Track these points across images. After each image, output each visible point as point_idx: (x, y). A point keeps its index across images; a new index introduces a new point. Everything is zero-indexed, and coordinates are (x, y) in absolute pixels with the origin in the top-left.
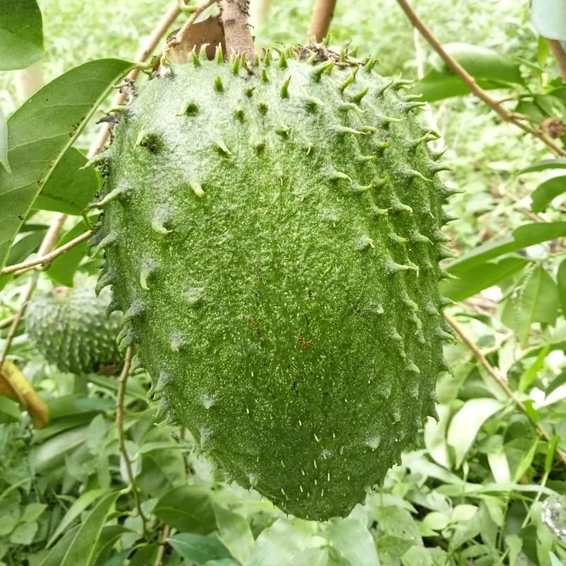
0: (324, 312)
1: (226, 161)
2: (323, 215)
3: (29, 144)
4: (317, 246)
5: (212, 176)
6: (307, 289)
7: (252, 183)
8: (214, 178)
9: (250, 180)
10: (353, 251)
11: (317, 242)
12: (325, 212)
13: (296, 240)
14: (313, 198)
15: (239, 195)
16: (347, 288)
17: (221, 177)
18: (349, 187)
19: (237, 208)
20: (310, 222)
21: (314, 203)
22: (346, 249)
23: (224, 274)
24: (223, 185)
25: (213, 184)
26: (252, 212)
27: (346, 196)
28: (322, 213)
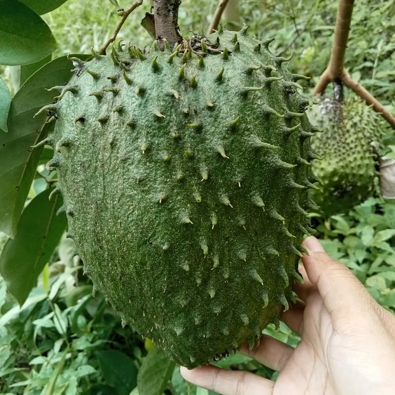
0: (127, 238)
1: (83, 129)
2: (133, 174)
3: (27, 111)
4: (126, 194)
5: (75, 138)
6: (119, 221)
7: (95, 145)
8: (76, 139)
9: (95, 143)
10: (151, 202)
11: (126, 192)
12: (135, 172)
13: (116, 187)
14: (130, 160)
15: (88, 152)
16: (142, 226)
17: (80, 139)
18: (158, 156)
19: (87, 160)
20: (125, 177)
21: (130, 164)
22: (146, 200)
23: (81, 200)
24: (80, 144)
25: (75, 143)
26: (94, 164)
27: (156, 162)
28: (133, 172)
